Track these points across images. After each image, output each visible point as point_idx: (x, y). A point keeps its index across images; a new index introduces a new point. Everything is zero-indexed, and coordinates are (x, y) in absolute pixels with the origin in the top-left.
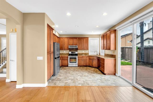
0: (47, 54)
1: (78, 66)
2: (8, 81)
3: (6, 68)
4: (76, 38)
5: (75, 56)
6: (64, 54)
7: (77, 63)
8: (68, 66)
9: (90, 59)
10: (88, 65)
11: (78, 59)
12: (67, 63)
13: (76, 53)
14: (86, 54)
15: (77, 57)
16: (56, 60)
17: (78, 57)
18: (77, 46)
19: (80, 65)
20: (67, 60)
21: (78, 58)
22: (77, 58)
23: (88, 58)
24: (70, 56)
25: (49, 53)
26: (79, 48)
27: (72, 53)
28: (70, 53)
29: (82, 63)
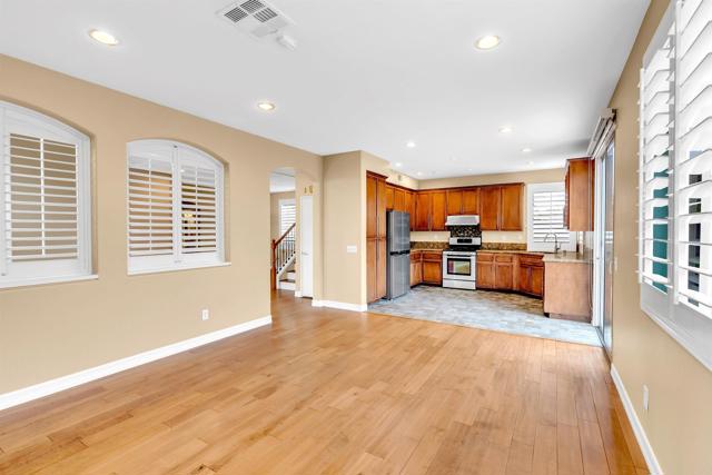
0: (368, 241)
1: (477, 289)
2: (298, 294)
3: (293, 271)
4: (472, 189)
5: (467, 253)
6: (434, 244)
7: (473, 277)
8: (441, 286)
9: (523, 266)
10: (514, 289)
11: (477, 265)
12: (438, 276)
13: (476, 241)
14: (513, 247)
15: (473, 255)
16: (393, 258)
17: (477, 256)
18: (477, 217)
19: (484, 285)
20: (441, 264)
21: (477, 260)
22: (473, 259)
23: (516, 263)
24: (451, 253)
25: (371, 238)
26: (483, 226)
27: (459, 241)
28: (454, 241)
29: (493, 279)
